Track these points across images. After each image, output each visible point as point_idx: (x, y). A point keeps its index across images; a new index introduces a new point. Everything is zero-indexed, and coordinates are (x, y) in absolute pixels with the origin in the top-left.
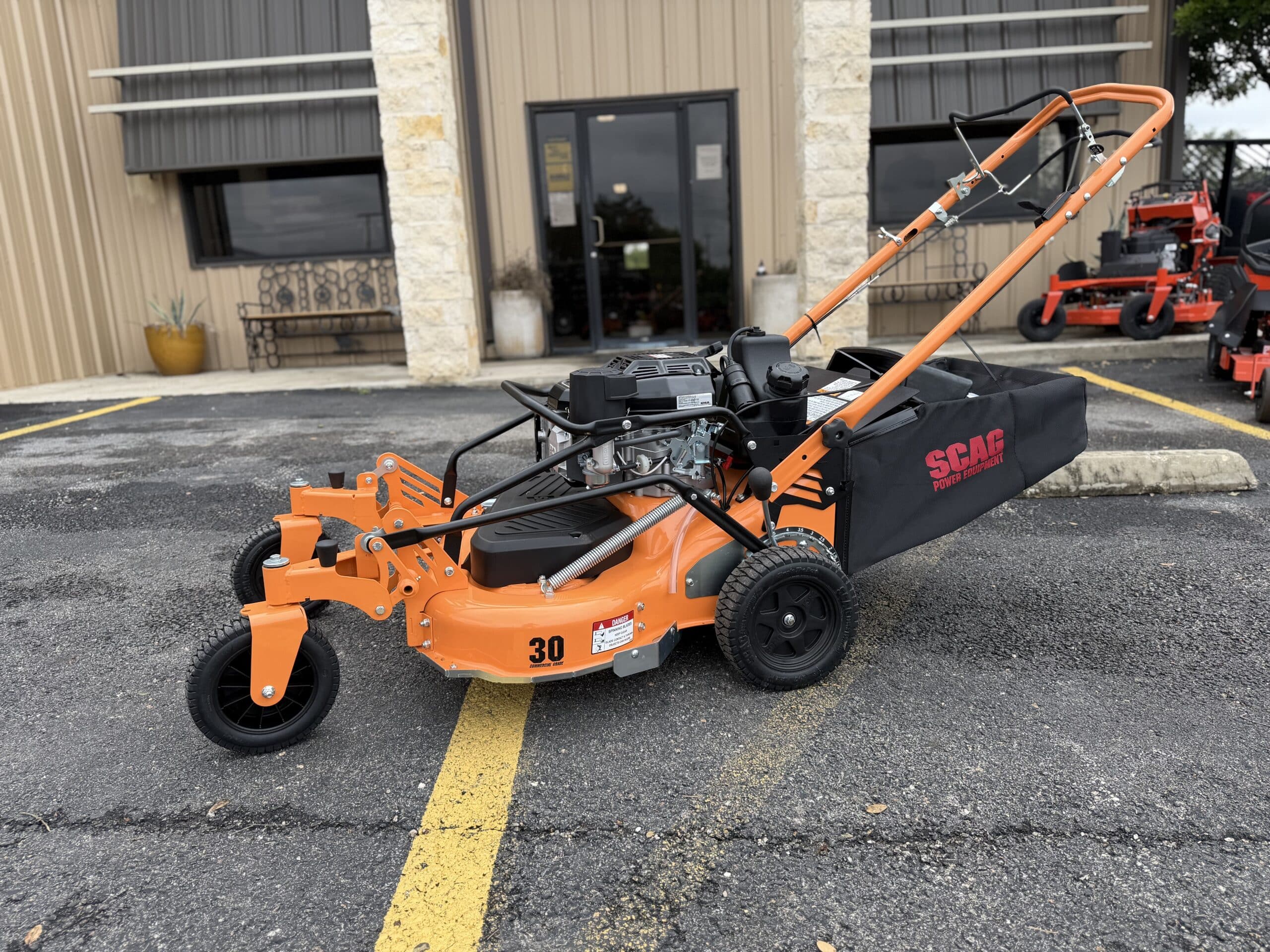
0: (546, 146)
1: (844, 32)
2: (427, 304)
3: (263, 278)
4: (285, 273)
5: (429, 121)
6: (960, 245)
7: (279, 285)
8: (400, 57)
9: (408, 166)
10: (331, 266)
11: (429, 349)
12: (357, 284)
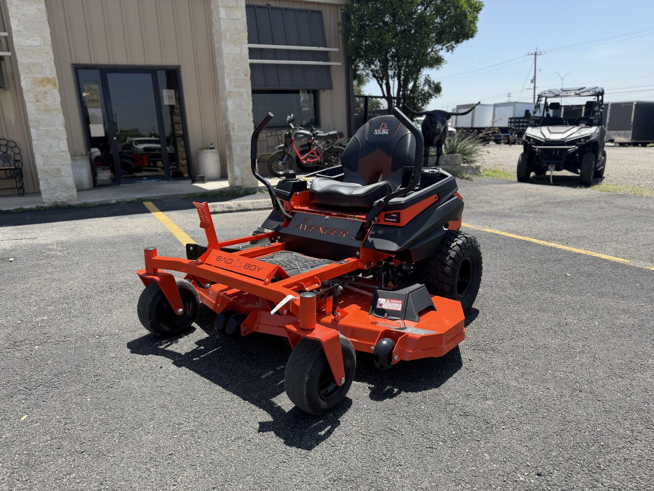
0: (85, 85)
1: (239, 56)
2: (52, 167)
5: (48, 80)
8: (30, 48)
9: (38, 101)
11: (55, 189)
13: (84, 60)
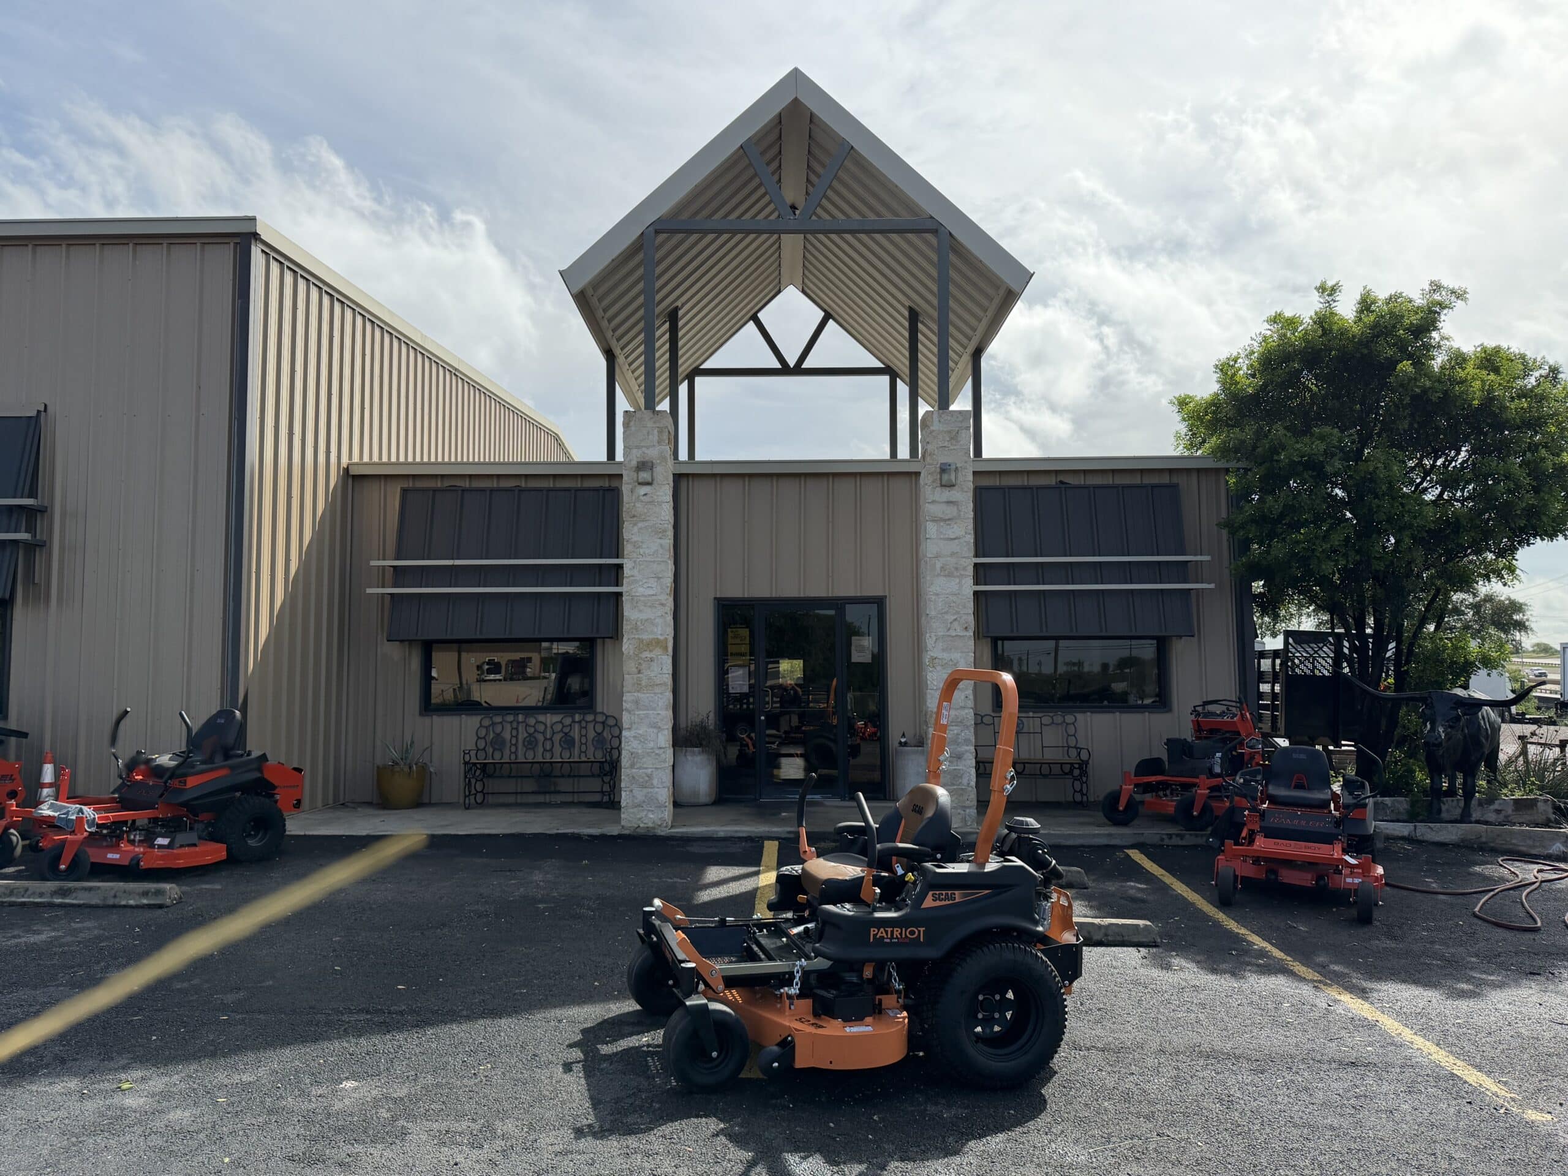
1: (954, 598)
2: (641, 771)
3: (481, 726)
4: (501, 723)
5: (658, 642)
6: (1071, 730)
7: (493, 731)
8: (642, 598)
10: (541, 718)
12: (561, 735)
13: (734, 591)
